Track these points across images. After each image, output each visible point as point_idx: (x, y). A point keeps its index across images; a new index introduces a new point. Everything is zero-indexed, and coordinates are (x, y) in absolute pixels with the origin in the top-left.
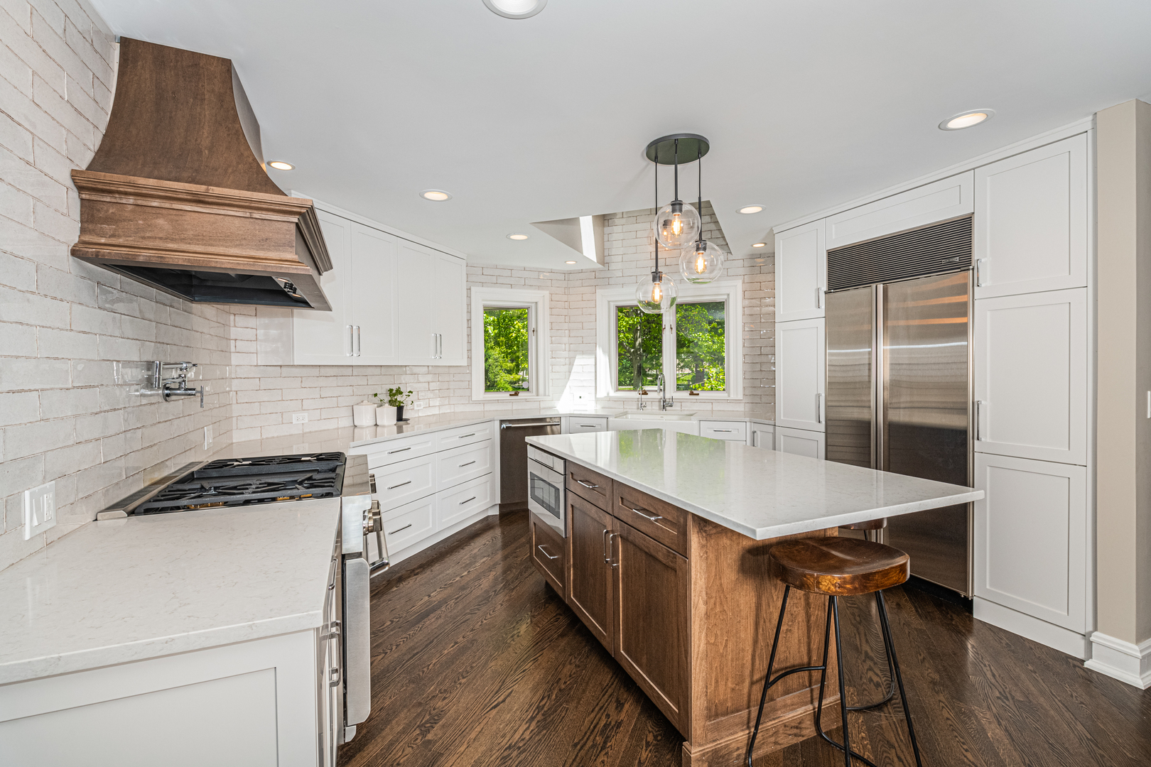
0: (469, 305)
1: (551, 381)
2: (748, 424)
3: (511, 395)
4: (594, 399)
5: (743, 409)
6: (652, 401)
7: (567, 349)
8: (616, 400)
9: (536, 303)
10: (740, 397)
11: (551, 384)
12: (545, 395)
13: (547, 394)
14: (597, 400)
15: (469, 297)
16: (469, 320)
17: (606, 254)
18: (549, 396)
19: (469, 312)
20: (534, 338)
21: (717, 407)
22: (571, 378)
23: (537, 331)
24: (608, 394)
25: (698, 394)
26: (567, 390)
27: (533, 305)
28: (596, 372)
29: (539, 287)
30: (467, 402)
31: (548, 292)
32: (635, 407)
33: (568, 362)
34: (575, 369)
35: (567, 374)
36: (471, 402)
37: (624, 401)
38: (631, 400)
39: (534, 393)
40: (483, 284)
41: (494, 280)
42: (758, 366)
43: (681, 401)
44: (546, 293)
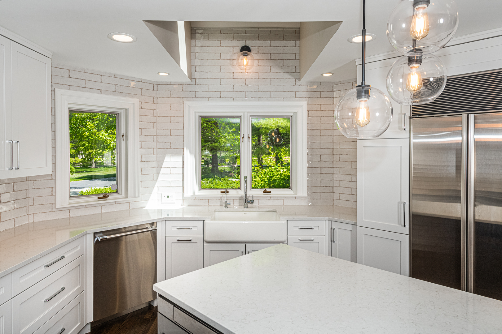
0: (54, 108)
1: (140, 183)
2: (327, 222)
3: (99, 198)
4: (181, 198)
5: (306, 204)
6: (234, 199)
7: (155, 153)
8: (201, 199)
9: (126, 109)
10: (305, 194)
11: (140, 186)
12: (135, 197)
13: (137, 195)
14: (184, 199)
15: (54, 99)
16: (54, 123)
17: (193, 70)
18: (138, 197)
19: (54, 115)
20: (123, 143)
21: (287, 203)
22: (159, 179)
23: (126, 136)
24: (194, 193)
25: (270, 192)
26: (155, 190)
27: (123, 112)
28: (183, 174)
29: (129, 95)
30: (50, 210)
31: (138, 100)
32: (219, 204)
33: (156, 166)
34: (163, 171)
35: (155, 175)
36: (54, 210)
37: (209, 199)
38: (215, 198)
39: (123, 195)
40: (69, 87)
41: (82, 83)
42: (318, 171)
43: (259, 199)
44: (136, 101)
